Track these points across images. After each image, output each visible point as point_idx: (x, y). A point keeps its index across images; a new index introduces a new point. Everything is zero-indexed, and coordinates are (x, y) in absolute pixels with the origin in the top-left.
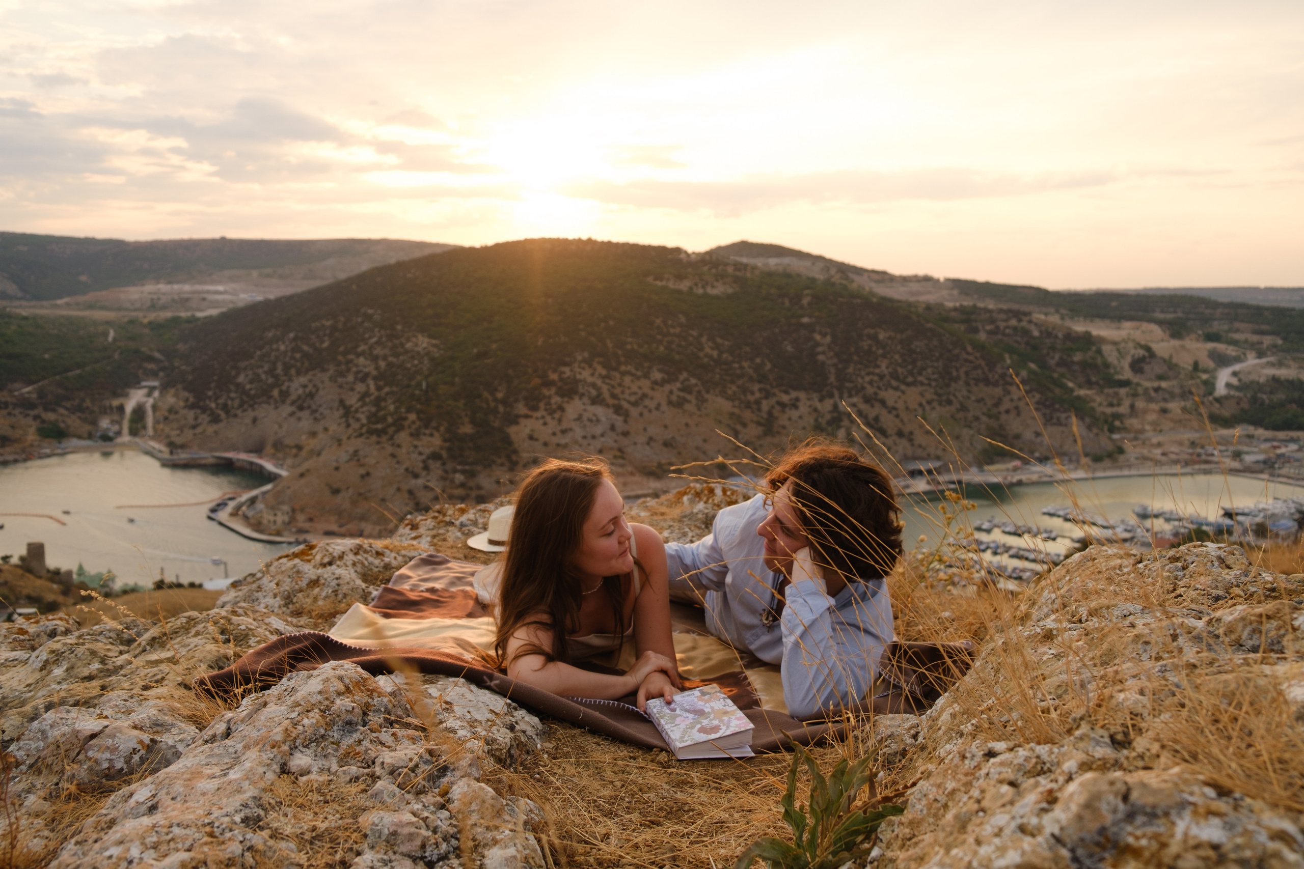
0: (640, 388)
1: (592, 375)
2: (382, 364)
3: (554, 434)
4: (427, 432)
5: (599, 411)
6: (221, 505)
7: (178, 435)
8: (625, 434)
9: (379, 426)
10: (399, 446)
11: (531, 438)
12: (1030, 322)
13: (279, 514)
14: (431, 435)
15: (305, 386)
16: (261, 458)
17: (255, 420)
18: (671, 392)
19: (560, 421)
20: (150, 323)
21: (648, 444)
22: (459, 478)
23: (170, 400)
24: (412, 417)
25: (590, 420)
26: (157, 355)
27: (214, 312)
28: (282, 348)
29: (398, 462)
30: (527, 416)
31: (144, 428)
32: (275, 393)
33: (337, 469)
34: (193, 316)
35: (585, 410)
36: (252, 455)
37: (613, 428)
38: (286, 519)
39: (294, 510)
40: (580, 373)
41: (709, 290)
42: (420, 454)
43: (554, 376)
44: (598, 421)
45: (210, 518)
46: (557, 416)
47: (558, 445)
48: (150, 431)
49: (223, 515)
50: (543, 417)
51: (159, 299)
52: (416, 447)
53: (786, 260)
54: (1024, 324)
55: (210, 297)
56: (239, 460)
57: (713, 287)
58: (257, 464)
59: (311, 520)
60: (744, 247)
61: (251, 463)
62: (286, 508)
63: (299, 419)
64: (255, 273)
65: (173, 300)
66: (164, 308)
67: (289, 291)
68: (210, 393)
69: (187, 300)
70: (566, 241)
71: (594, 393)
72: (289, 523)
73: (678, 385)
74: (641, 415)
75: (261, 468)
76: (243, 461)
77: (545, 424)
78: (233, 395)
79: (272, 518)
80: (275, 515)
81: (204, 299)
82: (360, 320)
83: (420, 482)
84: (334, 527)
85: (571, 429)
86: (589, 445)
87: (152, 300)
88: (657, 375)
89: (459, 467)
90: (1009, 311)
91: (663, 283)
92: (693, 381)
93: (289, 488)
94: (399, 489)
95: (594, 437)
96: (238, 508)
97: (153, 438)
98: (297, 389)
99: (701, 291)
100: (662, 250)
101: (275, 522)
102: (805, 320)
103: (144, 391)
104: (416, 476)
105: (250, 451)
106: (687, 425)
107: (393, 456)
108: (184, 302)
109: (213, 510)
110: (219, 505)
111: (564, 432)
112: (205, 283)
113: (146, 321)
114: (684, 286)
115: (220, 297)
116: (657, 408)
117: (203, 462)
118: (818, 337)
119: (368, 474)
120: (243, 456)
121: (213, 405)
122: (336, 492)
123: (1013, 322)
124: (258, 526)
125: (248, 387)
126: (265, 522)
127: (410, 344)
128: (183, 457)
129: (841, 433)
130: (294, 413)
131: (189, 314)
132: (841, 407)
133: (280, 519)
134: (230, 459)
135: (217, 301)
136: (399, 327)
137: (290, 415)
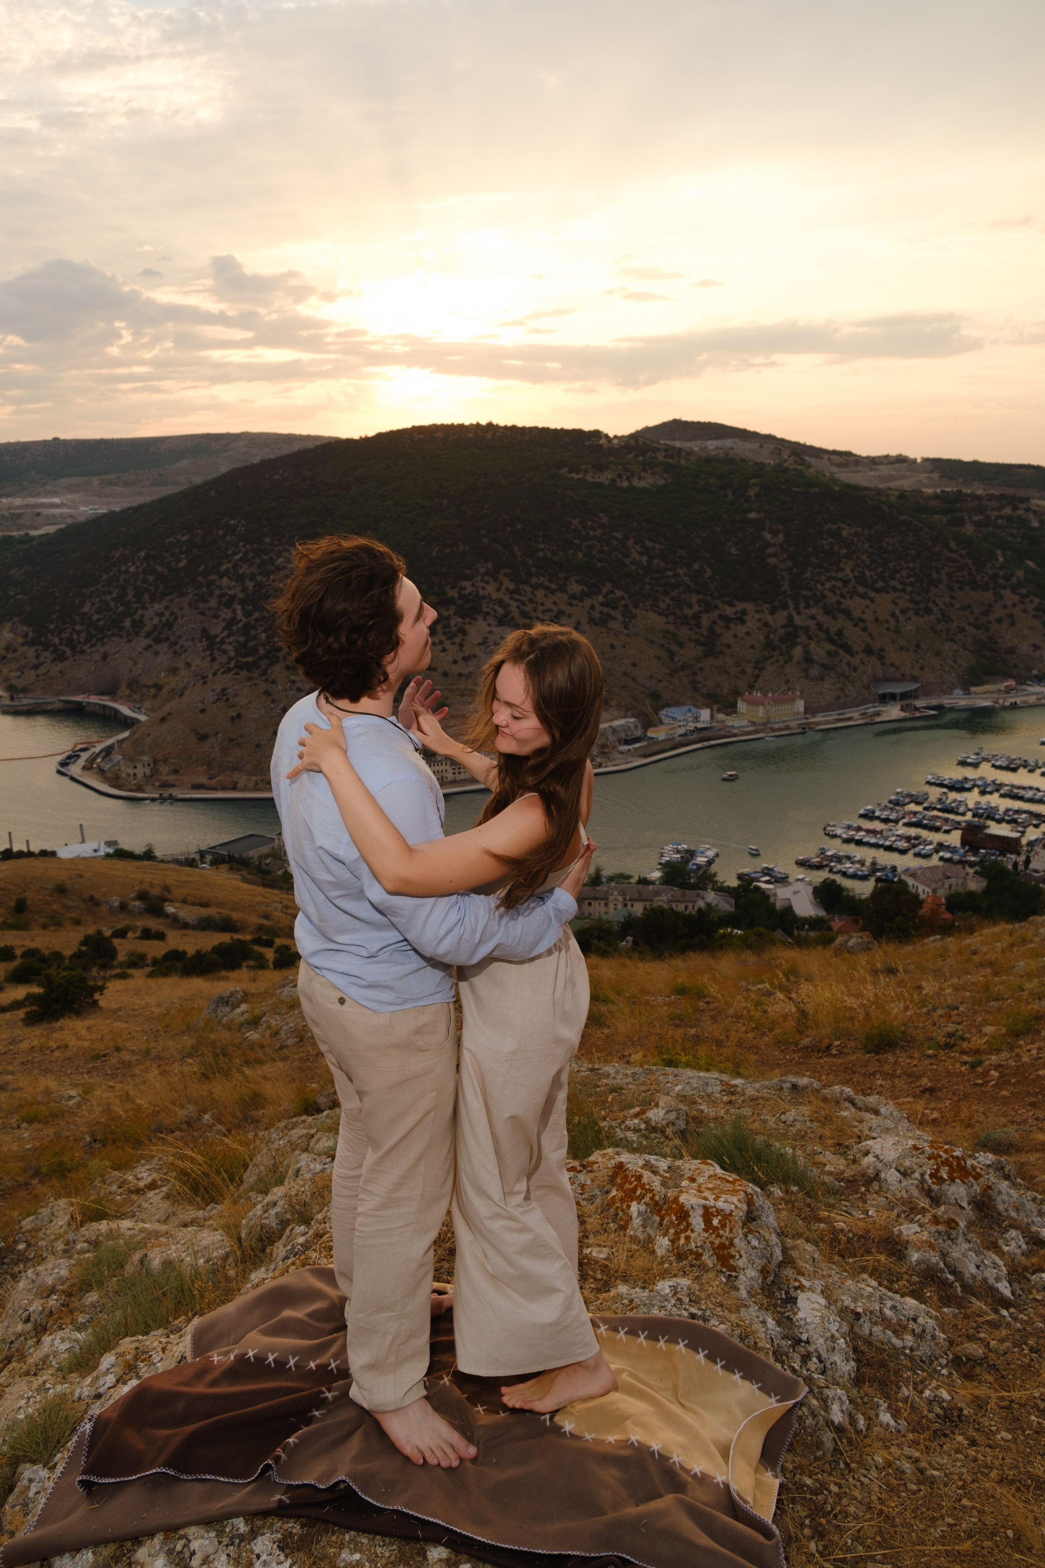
0: (555, 603)
1: (498, 590)
2: (250, 585)
3: (455, 662)
6: (72, 757)
7: (19, 677)
9: (250, 659)
10: (273, 682)
12: (1028, 510)
13: (139, 766)
15: (161, 614)
16: (116, 701)
17: (105, 656)
18: (593, 607)
19: (461, 645)
23: (7, 635)
27: (51, 529)
28: (132, 569)
29: (273, 701)
32: (127, 623)
33: (203, 711)
34: (27, 534)
35: (491, 632)
36: (104, 698)
38: (148, 771)
39: (155, 761)
40: (484, 588)
41: (636, 483)
43: (453, 593)
45: (59, 772)
46: (457, 640)
47: (460, 675)
49: (75, 769)
50: (441, 642)
52: (293, 682)
53: (728, 443)
54: (1020, 512)
55: (45, 512)
56: (89, 703)
57: (640, 478)
58: (110, 708)
59: (176, 772)
60: (676, 427)
61: (105, 707)
62: (146, 758)
63: (157, 653)
64: (95, 481)
67: (137, 501)
68: (52, 626)
69: (19, 516)
70: (461, 427)
72: (151, 776)
73: (601, 599)
75: (116, 711)
76: (95, 704)
77: (444, 650)
78: (78, 627)
79: (131, 771)
80: (135, 767)
81: (38, 514)
82: (221, 532)
84: (204, 780)
85: (475, 656)
88: (575, 588)
90: (1003, 497)
91: (581, 476)
92: (619, 593)
93: (149, 735)
96: (92, 760)
98: (152, 619)
99: (625, 484)
100: (578, 434)
101: (135, 775)
102: (752, 515)
105: (103, 694)
107: (267, 693)
108: (15, 518)
109: (63, 764)
110: (69, 757)
111: (466, 659)
112: (39, 495)
114: (605, 478)
115: (57, 511)
117: (49, 707)
118: (768, 536)
119: (239, 716)
120: (94, 699)
121: (57, 641)
122: (203, 738)
123: (1007, 511)
124: (115, 781)
125: (95, 617)
126: (124, 775)
127: (281, 560)
128: (26, 701)
129: (798, 652)
130: (150, 646)
131: (22, 533)
132: (797, 620)
133: (140, 771)
134: (80, 703)
135: (54, 516)
136: (267, 540)
137: (146, 649)
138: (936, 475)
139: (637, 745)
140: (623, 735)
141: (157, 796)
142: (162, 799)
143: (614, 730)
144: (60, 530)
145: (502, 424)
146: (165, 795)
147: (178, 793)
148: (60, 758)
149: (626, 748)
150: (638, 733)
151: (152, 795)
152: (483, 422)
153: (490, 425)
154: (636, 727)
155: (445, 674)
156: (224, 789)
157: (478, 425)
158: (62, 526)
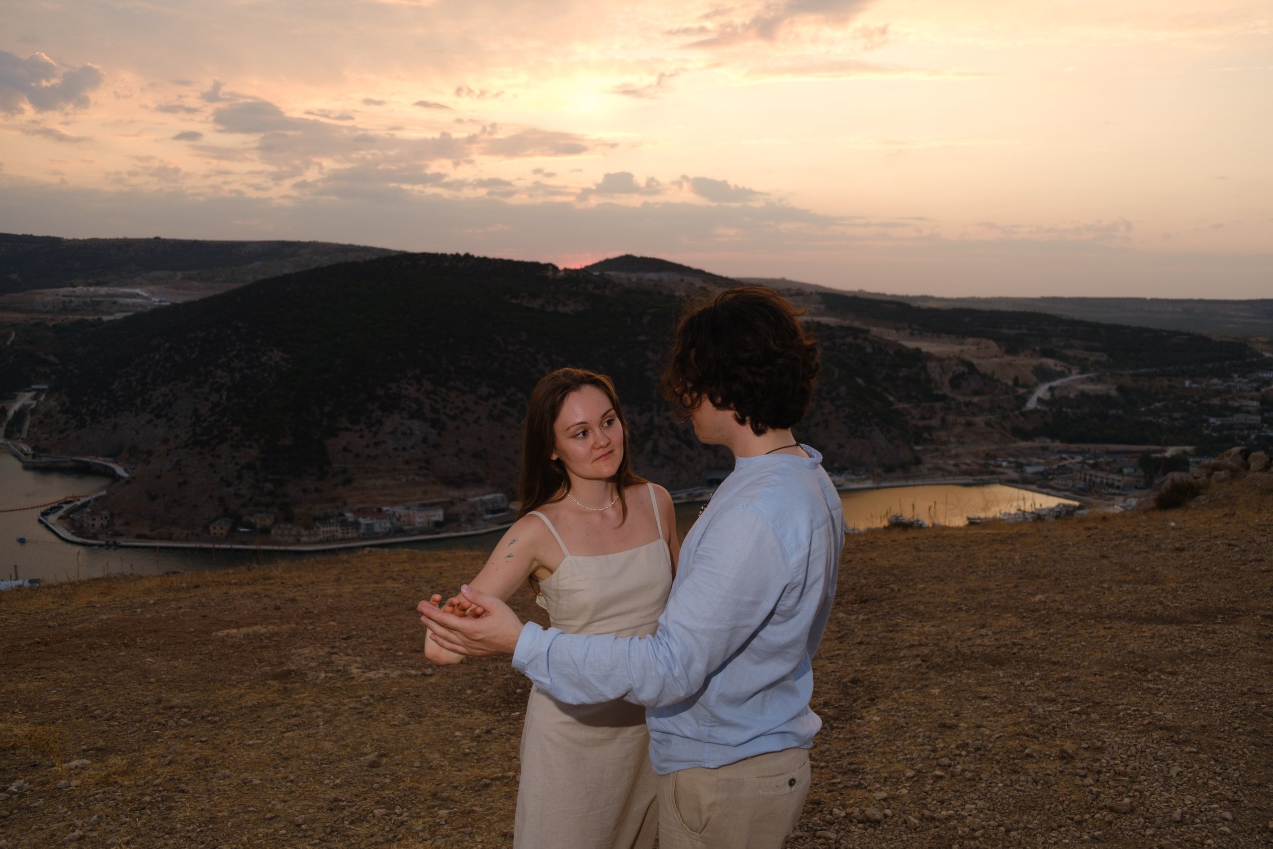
0: (464, 402)
1: (418, 390)
2: (238, 376)
3: (367, 446)
4: (247, 444)
5: (416, 425)
6: (53, 509)
7: (47, 439)
8: (436, 446)
9: (205, 438)
10: (218, 457)
11: (345, 449)
12: (866, 339)
13: (97, 518)
14: (251, 447)
15: (166, 395)
16: (116, 462)
17: (115, 426)
18: (495, 406)
19: (376, 433)
20: (54, 326)
21: (457, 455)
22: (269, 486)
23: (52, 403)
24: (237, 429)
25: (404, 434)
26: (52, 358)
27: (119, 316)
28: (157, 357)
29: (215, 472)
30: (347, 429)
31: (20, 431)
32: (138, 401)
33: (159, 477)
34: (100, 319)
35: (402, 424)
36: (108, 459)
37: (425, 441)
38: (105, 523)
39: (112, 515)
40: (406, 389)
41: (561, 309)
42: (237, 464)
43: (381, 392)
44: (412, 434)
45: (40, 521)
46: (374, 429)
47: (369, 456)
48: (24, 435)
49: (52, 519)
50: (361, 430)
51: (71, 302)
52: (233, 457)
53: (665, 276)
54: (859, 341)
55: (121, 301)
56: (95, 463)
57: (564, 305)
58: (110, 468)
59: (127, 524)
60: (628, 262)
61: (106, 467)
62: (105, 513)
63: (156, 426)
64: (180, 275)
65: (85, 303)
66: (75, 311)
68: (85, 399)
69: (99, 303)
70: (444, 256)
71: (415, 407)
72: (107, 527)
73: (504, 399)
74: (458, 428)
75: (114, 471)
76: (99, 464)
77: (362, 437)
78: (104, 401)
79: (90, 523)
80: (94, 519)
81: (115, 303)
82: (229, 332)
83: (232, 490)
84: (146, 531)
85: (384, 442)
86: (398, 456)
87: (64, 302)
88: (484, 390)
89: (270, 477)
90: (850, 328)
91: (519, 301)
92: (520, 395)
93: (114, 494)
94: (211, 497)
95: (404, 449)
96: (69, 513)
97: (24, 441)
98: (158, 398)
99: (552, 309)
100: (535, 267)
101: (93, 525)
102: (642, 338)
103: (32, 394)
104: (229, 485)
105: (109, 456)
106: (502, 437)
107: (212, 465)
108: (95, 305)
109: (45, 514)
110: (52, 509)
111: (377, 444)
112: (126, 285)
113: (51, 324)
114: (536, 304)
115: (130, 301)
116: (475, 422)
117: (63, 465)
118: (650, 354)
119: (185, 482)
120: (100, 461)
121: (84, 411)
122: (153, 498)
123: (850, 339)
124: (79, 530)
125: (119, 393)
126: (85, 525)
127: (265, 358)
128: (44, 459)
129: (649, 445)
130: (151, 420)
131: (96, 318)
132: (657, 421)
133: (98, 523)
134: (88, 463)
135: (127, 305)
136: (259, 341)
137: (148, 422)
138: (822, 307)
139: (501, 514)
140: (490, 507)
141: (103, 542)
142: (108, 546)
143: (483, 503)
144: (126, 317)
145: (476, 255)
146: (111, 542)
147: (122, 541)
148: (43, 509)
149: (489, 516)
150: (504, 505)
151: (100, 542)
152: (462, 253)
153: (467, 255)
154: (503, 500)
155: (357, 456)
156: (161, 539)
157: (458, 255)
158: (130, 314)
